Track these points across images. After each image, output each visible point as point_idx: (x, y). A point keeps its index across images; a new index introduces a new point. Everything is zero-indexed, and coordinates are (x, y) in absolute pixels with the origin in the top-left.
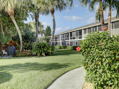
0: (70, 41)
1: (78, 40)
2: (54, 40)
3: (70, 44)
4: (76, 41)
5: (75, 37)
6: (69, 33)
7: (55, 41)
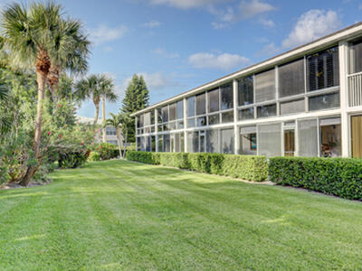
0: (240, 127)
1: (302, 122)
2: (156, 124)
3: (236, 147)
4: (283, 128)
5: (277, 98)
6: (235, 84)
7: (160, 129)
